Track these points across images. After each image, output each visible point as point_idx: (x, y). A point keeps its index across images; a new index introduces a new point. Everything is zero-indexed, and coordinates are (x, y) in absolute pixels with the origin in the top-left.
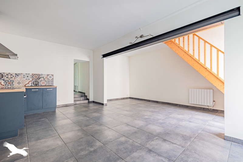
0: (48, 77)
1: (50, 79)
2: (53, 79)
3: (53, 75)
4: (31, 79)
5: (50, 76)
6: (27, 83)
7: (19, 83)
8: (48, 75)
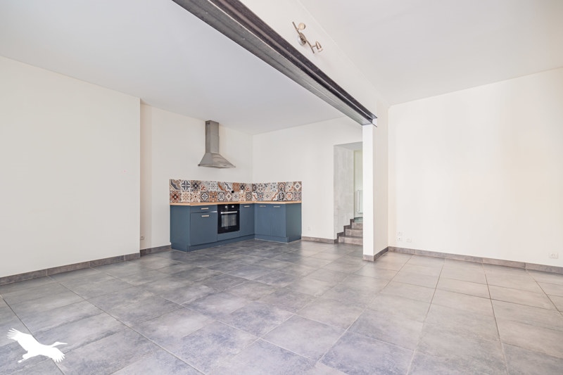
0: (295, 187)
1: (297, 189)
2: (300, 189)
3: (300, 183)
4: (277, 191)
5: (297, 184)
6: (273, 196)
7: (267, 196)
8: (295, 183)
